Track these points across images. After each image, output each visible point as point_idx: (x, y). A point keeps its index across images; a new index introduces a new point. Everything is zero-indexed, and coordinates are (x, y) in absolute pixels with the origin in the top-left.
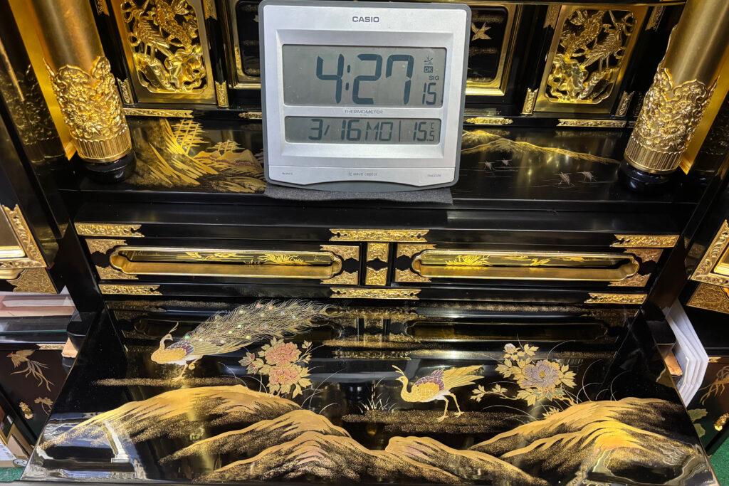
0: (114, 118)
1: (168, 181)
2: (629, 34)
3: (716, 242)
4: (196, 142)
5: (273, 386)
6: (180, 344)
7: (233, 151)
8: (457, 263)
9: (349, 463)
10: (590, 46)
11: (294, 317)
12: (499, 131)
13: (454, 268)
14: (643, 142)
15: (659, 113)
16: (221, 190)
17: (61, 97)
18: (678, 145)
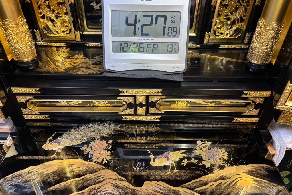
0: (28, 42)
1: (52, 70)
2: (248, 8)
3: (286, 91)
4: (66, 55)
5: (94, 160)
6: (56, 141)
7: (81, 59)
8: (175, 105)
9: (126, 193)
10: (231, 13)
11: (106, 130)
12: (194, 50)
13: (175, 107)
14: (254, 51)
15: (261, 37)
16: (74, 73)
17: (5, 33)
18: (269, 51)
